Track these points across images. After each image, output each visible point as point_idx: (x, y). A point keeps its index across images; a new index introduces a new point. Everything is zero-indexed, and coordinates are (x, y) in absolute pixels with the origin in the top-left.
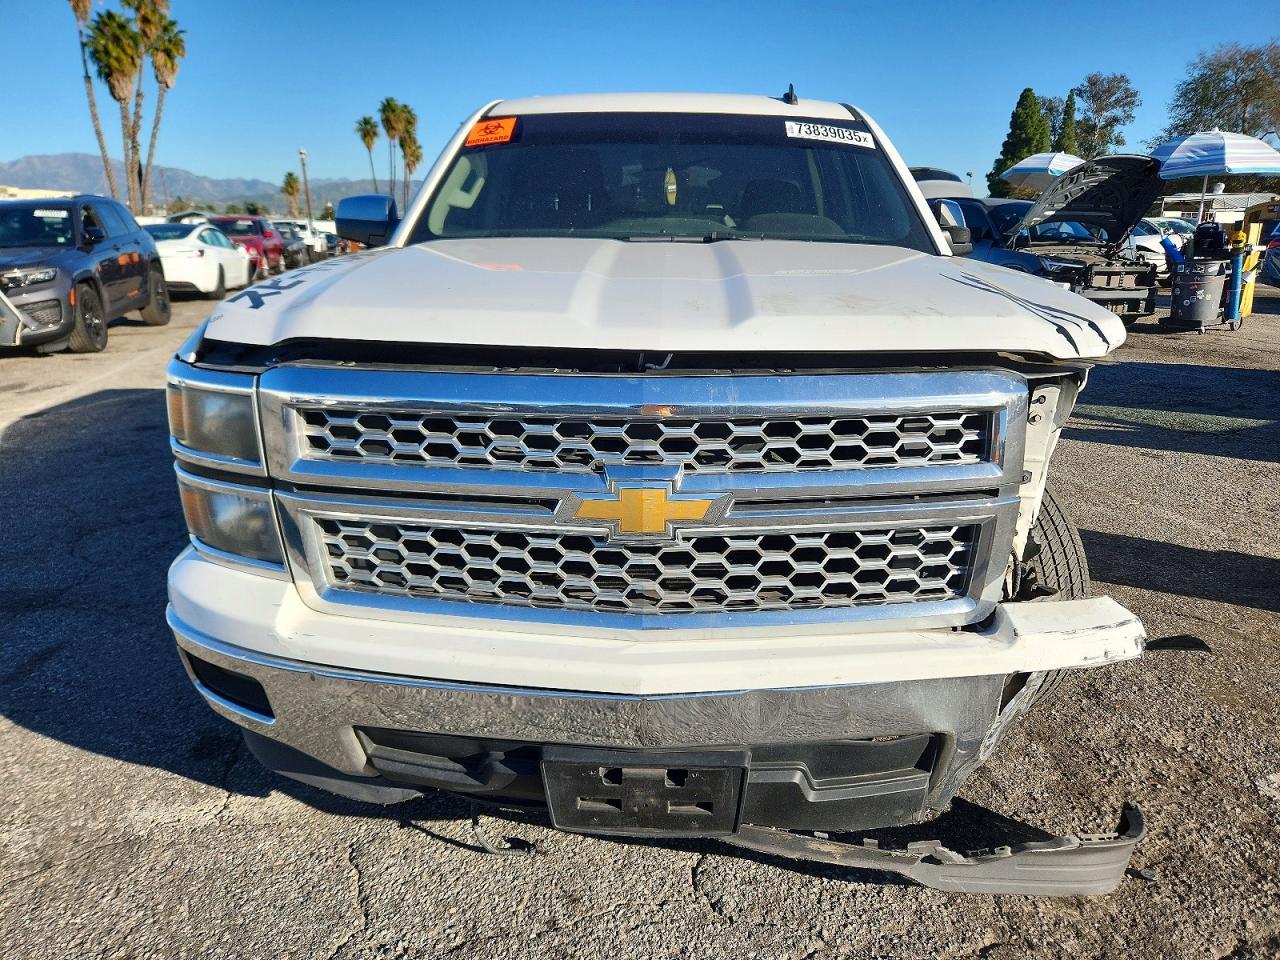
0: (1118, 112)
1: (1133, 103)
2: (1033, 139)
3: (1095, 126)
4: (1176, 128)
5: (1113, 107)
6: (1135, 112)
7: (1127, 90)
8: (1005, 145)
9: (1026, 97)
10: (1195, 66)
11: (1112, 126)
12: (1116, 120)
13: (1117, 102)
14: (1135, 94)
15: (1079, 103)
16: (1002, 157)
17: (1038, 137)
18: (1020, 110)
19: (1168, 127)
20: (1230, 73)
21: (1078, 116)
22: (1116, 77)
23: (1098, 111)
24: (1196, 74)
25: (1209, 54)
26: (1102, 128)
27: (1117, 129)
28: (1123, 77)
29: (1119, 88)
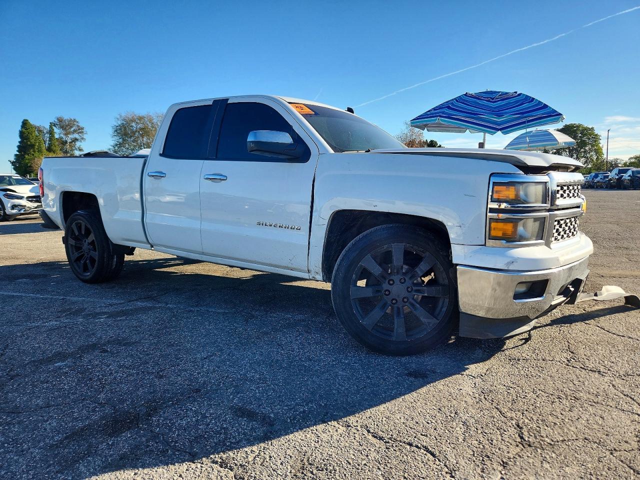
0: (76, 136)
1: (83, 132)
2: (35, 145)
3: (66, 142)
4: (116, 145)
5: (73, 133)
6: (85, 136)
7: (78, 126)
8: (18, 147)
9: (25, 123)
10: (118, 119)
11: (75, 142)
12: (76, 140)
13: (75, 131)
14: (82, 129)
15: (56, 130)
16: (18, 153)
17: (37, 144)
18: (24, 130)
19: (112, 144)
20: (134, 124)
21: (57, 136)
22: (71, 119)
23: (66, 134)
24: (119, 123)
25: (123, 115)
26: (70, 143)
27: (78, 144)
28: (74, 120)
29: (74, 124)
